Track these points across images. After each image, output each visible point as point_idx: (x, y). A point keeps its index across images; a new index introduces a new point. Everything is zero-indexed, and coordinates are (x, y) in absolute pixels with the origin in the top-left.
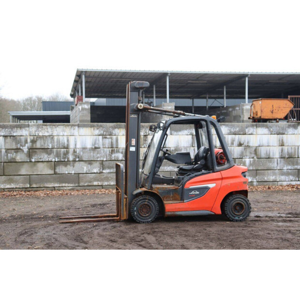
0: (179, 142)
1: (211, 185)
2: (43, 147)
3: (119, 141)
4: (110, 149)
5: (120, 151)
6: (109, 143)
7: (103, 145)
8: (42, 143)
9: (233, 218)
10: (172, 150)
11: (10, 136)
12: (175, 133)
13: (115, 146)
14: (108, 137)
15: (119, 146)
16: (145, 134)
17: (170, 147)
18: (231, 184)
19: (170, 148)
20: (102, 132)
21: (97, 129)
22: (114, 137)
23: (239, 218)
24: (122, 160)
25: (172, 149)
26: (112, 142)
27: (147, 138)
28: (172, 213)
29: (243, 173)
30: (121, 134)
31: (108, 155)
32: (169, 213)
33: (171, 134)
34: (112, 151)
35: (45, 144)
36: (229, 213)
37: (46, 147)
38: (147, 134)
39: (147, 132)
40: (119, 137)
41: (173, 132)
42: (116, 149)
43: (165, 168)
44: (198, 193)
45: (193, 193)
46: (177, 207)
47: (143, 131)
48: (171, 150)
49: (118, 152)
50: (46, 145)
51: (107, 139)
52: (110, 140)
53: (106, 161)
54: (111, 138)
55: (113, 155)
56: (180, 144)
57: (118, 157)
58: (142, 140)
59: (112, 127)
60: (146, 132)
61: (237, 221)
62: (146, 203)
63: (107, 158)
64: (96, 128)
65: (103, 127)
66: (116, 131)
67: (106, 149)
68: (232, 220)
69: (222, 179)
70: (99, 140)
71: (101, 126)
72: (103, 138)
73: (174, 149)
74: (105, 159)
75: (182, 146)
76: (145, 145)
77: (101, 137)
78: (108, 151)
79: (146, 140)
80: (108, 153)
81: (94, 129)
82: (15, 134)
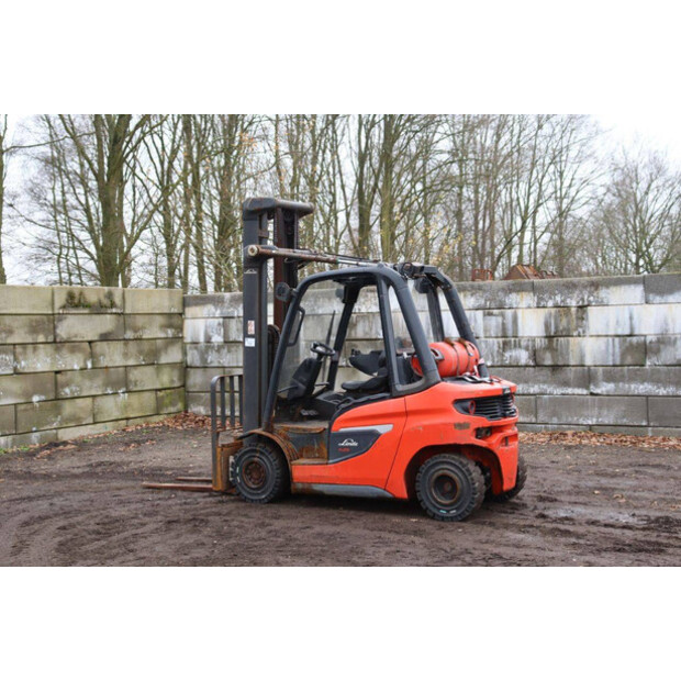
0: (670, 321)
1: (383, 429)
2: (368, 337)
3: (520, 321)
4: (501, 340)
5: (523, 343)
6: (497, 327)
7: (485, 331)
8: (367, 329)
9: (435, 511)
10: (651, 342)
11: (313, 315)
12: (658, 299)
13: (510, 333)
14: (495, 311)
15: (520, 334)
16: (581, 303)
17: (644, 333)
18: (425, 427)
19: (645, 336)
20: (483, 302)
21: (472, 295)
22: (509, 313)
23: (448, 511)
24: (527, 366)
25: (649, 339)
26: (503, 324)
27: (585, 312)
28: (306, 486)
29: (457, 402)
30: (524, 304)
31: (495, 354)
32: (300, 486)
33: (647, 303)
34: (505, 343)
35: (371, 329)
36: (424, 497)
37: (374, 337)
38: (586, 303)
39: (586, 297)
40: (520, 313)
41: (651, 297)
42: (513, 339)
43: (633, 386)
44: (355, 444)
45: (345, 443)
46: (315, 473)
47: (575, 295)
48: (648, 342)
49: (517, 345)
50: (374, 331)
51: (494, 318)
52: (500, 319)
53: (492, 366)
54: (503, 315)
55: (507, 355)
56: (671, 327)
57: (517, 359)
58: (574, 317)
59: (503, 289)
60: (583, 299)
61: (443, 519)
62: (256, 459)
63: (493, 361)
64: (469, 293)
65: (485, 291)
66: (513, 299)
67: (491, 340)
68: (431, 515)
69: (407, 414)
70: (476, 321)
71: (480, 288)
72: (484, 315)
73: (654, 339)
74: (489, 364)
75: (677, 331)
76: (581, 330)
77: (480, 313)
78: (495, 343)
79: (583, 319)
80: (496, 348)
81: (465, 296)
82: (320, 312)
